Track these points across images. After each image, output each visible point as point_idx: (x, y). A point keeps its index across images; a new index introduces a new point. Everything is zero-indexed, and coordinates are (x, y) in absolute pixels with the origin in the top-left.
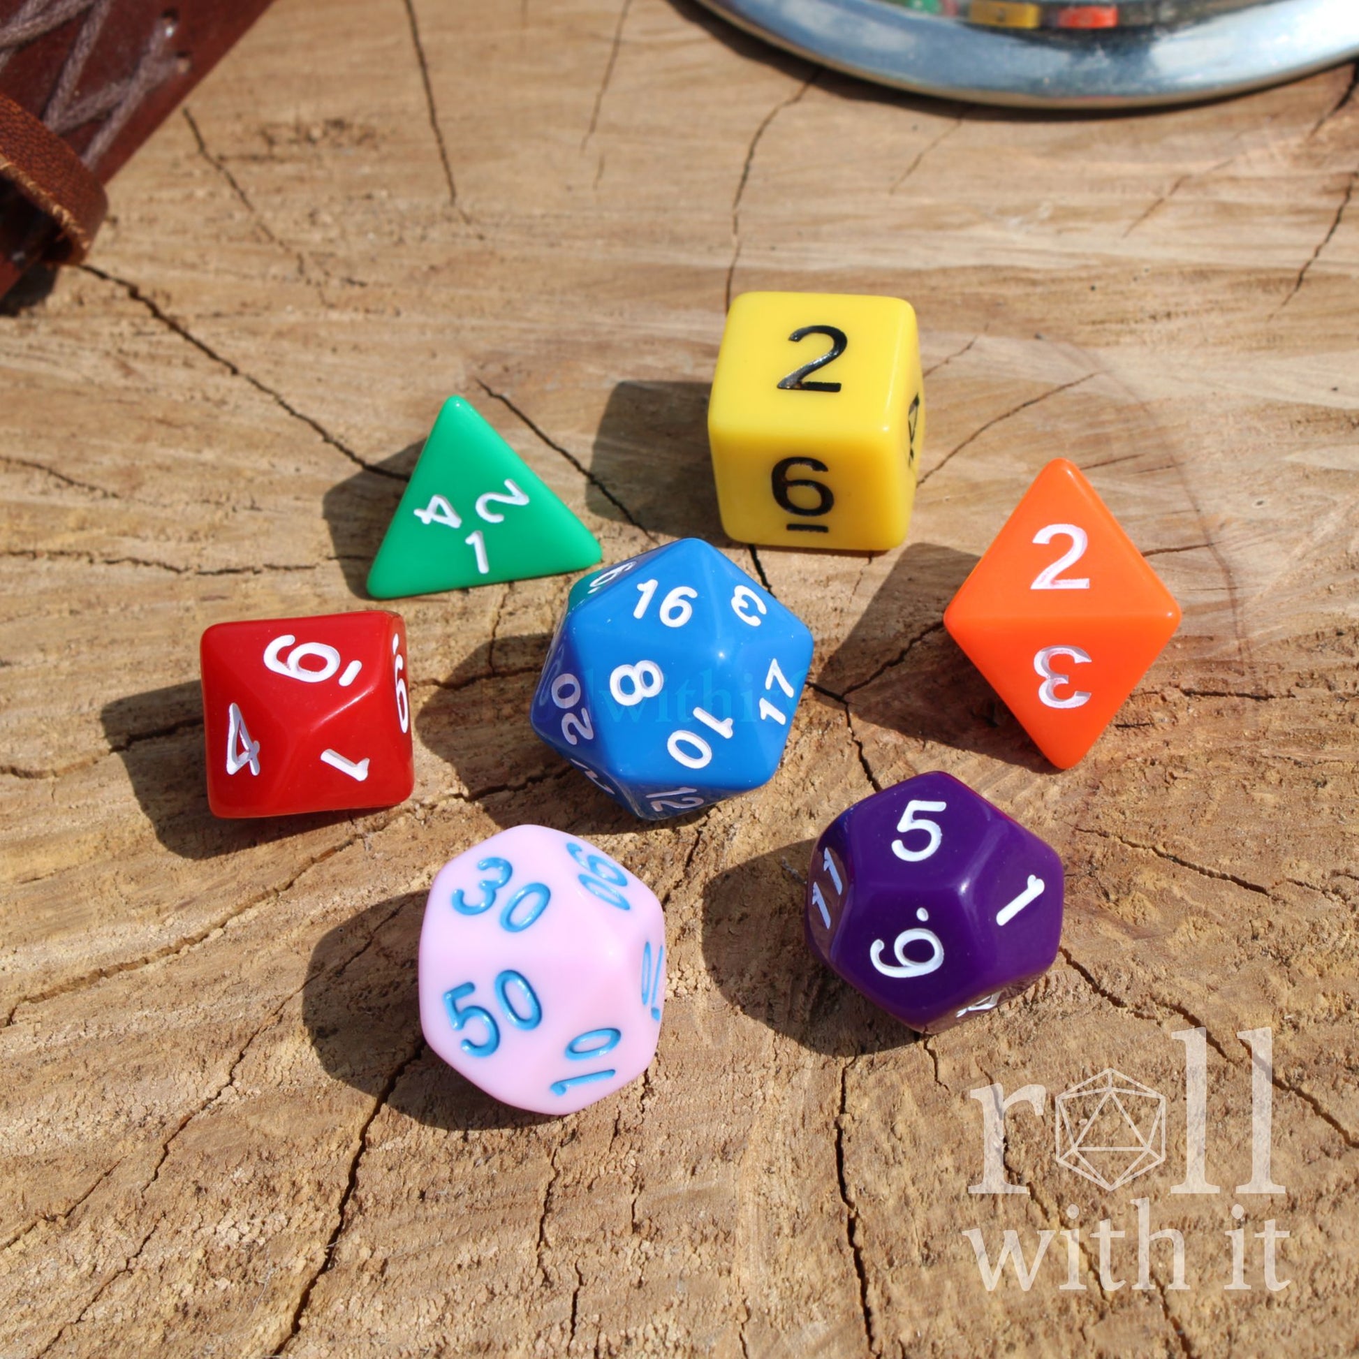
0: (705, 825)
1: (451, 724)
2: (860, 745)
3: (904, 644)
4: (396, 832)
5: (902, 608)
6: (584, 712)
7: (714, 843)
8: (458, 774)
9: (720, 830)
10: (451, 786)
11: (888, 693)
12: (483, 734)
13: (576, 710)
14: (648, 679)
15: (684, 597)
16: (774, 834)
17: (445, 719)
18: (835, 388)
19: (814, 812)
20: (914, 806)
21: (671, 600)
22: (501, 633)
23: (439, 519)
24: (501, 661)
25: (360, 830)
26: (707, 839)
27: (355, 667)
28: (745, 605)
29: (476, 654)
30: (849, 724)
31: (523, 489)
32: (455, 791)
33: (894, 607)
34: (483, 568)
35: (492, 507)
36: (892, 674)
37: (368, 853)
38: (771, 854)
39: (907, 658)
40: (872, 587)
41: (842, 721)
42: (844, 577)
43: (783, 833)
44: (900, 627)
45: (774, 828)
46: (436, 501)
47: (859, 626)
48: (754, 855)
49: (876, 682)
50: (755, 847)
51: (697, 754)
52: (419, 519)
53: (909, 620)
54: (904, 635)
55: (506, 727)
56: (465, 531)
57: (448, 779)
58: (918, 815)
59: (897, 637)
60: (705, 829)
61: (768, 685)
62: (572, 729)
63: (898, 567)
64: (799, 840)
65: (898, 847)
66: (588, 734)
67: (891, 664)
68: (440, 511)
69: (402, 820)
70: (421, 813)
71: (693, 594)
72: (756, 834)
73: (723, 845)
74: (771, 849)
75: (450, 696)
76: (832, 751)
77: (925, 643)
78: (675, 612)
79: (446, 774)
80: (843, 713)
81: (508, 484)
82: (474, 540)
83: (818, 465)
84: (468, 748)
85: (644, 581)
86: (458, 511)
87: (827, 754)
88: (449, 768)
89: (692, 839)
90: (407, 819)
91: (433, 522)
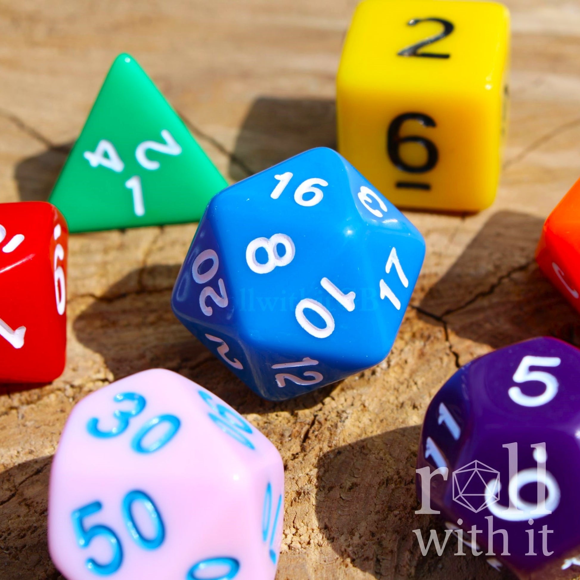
0: (321, 410)
1: (102, 327)
2: (457, 355)
3: (493, 280)
4: (47, 406)
5: (491, 254)
6: (221, 283)
7: (328, 424)
8: (106, 362)
9: (334, 415)
10: (99, 372)
11: (480, 316)
12: (130, 335)
13: (213, 283)
14: (281, 250)
15: (317, 186)
16: (382, 421)
17: (98, 323)
18: (446, 56)
19: (417, 404)
20: (528, 361)
21: (305, 187)
22: (152, 261)
23: (106, 163)
24: (149, 282)
25: (16, 403)
26: (322, 420)
27: (18, 240)
28: (370, 201)
29: (129, 277)
30: (447, 339)
31: (177, 141)
32: (101, 376)
33: (485, 253)
34: (139, 210)
35: (151, 155)
36: (484, 302)
37: (21, 421)
38: (378, 436)
39: (497, 290)
40: (466, 239)
41: (440, 335)
43: (390, 419)
44: (490, 267)
45: (382, 416)
46: (104, 146)
47: (456, 265)
48: (364, 437)
49: (471, 307)
50: (364, 430)
51: (321, 324)
52: (87, 162)
53: (498, 263)
54: (493, 274)
55: (150, 331)
56: (126, 175)
57: (96, 366)
58: (532, 369)
59: (489, 274)
60: (320, 414)
61: (388, 270)
62: (209, 302)
63: (488, 225)
64: (403, 426)
65: (515, 394)
66: (222, 302)
67: (483, 295)
68: (106, 155)
69: (53, 397)
70: (70, 391)
71: (324, 183)
72: (365, 420)
73: (336, 426)
74: (379, 432)
75: (104, 307)
76: (432, 359)
77: (512, 280)
78: (308, 196)
79: (95, 362)
80: (442, 329)
81: (165, 135)
82: (133, 184)
83: (429, 121)
84: (116, 345)
85: (281, 173)
86: (122, 156)
87: (428, 361)
88: (98, 358)
89: (309, 420)
90: (57, 396)
91: (101, 167)
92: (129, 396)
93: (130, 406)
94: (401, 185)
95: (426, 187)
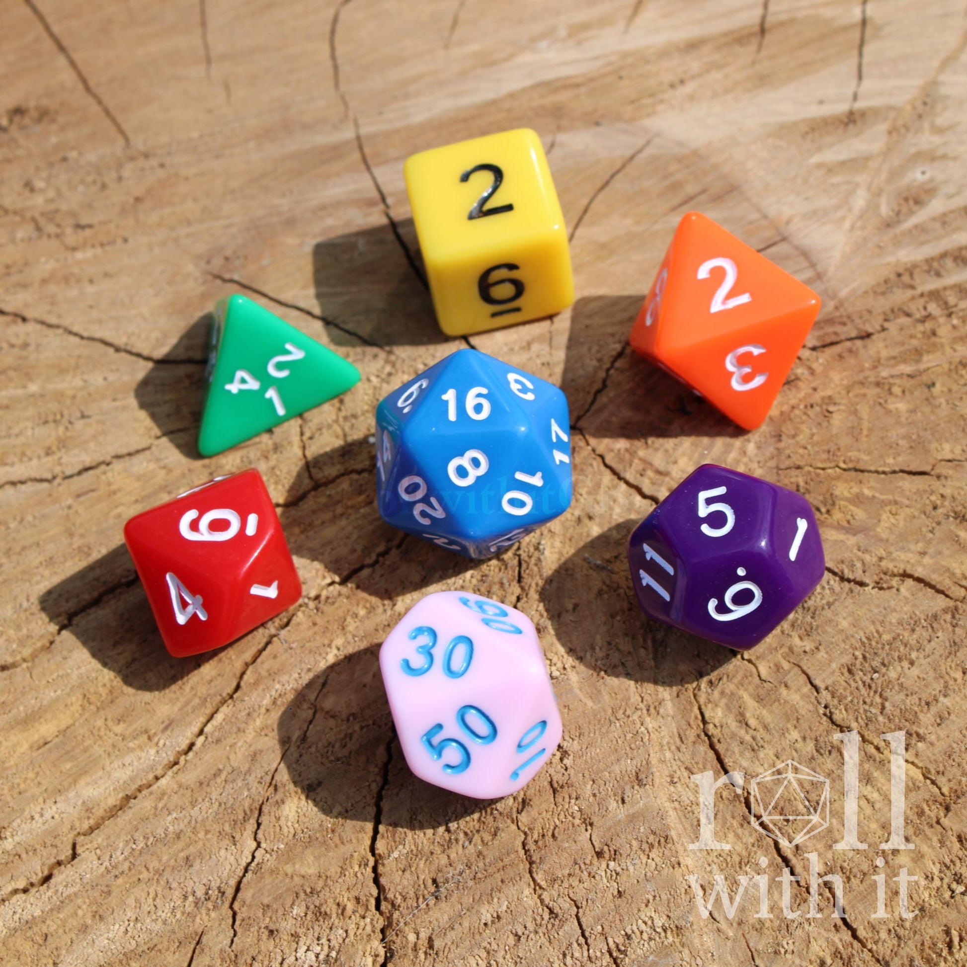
0: (519, 548)
1: (302, 532)
2: (602, 457)
3: (602, 374)
4: (299, 624)
5: (590, 349)
6: (433, 500)
7: (533, 561)
8: (326, 567)
9: (532, 549)
10: (324, 577)
11: (605, 414)
12: (329, 532)
13: (425, 500)
14: (476, 463)
15: (479, 395)
16: (570, 540)
17: (297, 530)
18: (509, 208)
19: (591, 514)
20: (703, 495)
21: (471, 401)
23: (244, 387)
24: (319, 475)
25: (273, 631)
26: (526, 559)
27: (253, 520)
28: (520, 387)
29: (299, 476)
30: (588, 444)
31: (299, 347)
32: (328, 580)
33: (584, 350)
34: (281, 411)
35: (280, 366)
36: (603, 399)
37: (286, 646)
38: (574, 555)
39: (608, 383)
40: (562, 340)
41: (582, 443)
42: (538, 339)
43: (576, 536)
44: (594, 363)
45: (568, 535)
46: (240, 374)
47: (566, 371)
48: (563, 560)
49: (594, 407)
50: (561, 554)
51: (522, 504)
52: (229, 392)
53: (599, 356)
54: (600, 368)
55: (343, 522)
56: (264, 389)
57: (320, 573)
58: (709, 501)
59: (596, 370)
60: (521, 552)
61: (554, 440)
62: (424, 514)
63: (574, 319)
64: (589, 539)
65: (705, 529)
66: (439, 514)
67: (598, 392)
68: (243, 381)
69: (300, 614)
70: (312, 605)
71: (484, 391)
72: (558, 544)
73: (539, 560)
74: (572, 551)
75: (293, 512)
76: (584, 467)
77: (617, 369)
78: (478, 408)
79: (317, 571)
80: (581, 437)
81: (288, 347)
82: (271, 394)
83: (512, 267)
84: (323, 546)
85: (445, 392)
86: (256, 377)
87: (582, 470)
88: (317, 565)
89: (516, 562)
90: (304, 612)
91: (241, 391)
92: (420, 631)
93: (425, 640)
94: (494, 315)
95: (518, 310)
